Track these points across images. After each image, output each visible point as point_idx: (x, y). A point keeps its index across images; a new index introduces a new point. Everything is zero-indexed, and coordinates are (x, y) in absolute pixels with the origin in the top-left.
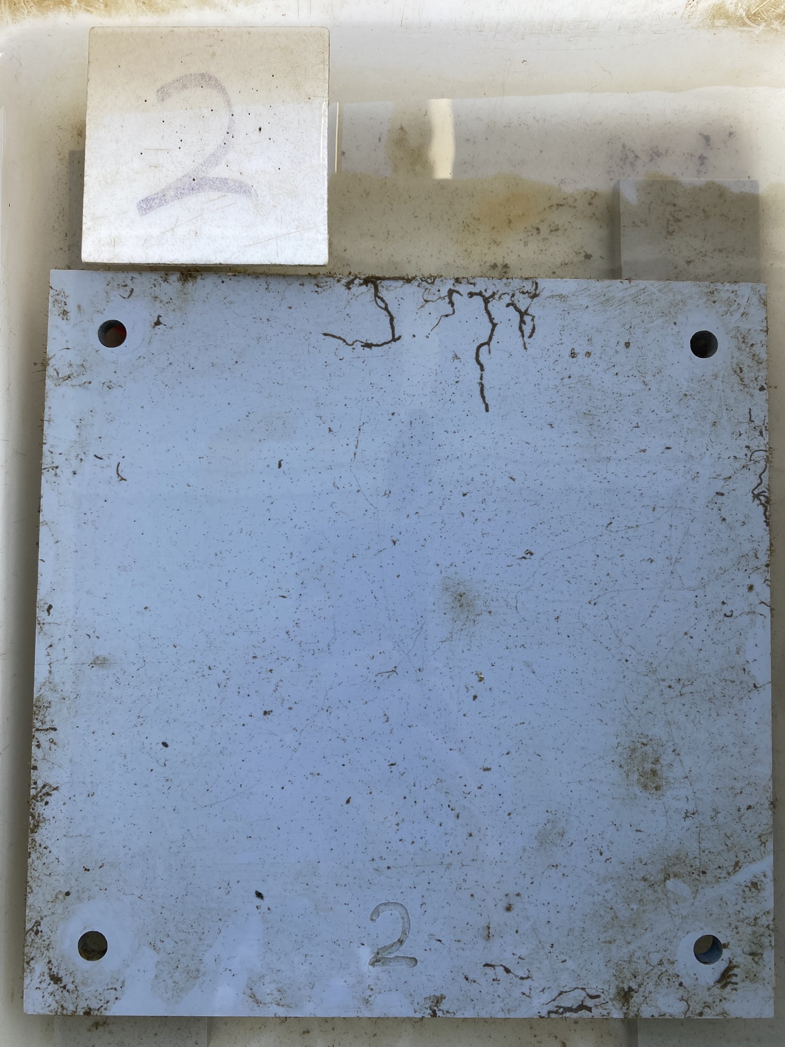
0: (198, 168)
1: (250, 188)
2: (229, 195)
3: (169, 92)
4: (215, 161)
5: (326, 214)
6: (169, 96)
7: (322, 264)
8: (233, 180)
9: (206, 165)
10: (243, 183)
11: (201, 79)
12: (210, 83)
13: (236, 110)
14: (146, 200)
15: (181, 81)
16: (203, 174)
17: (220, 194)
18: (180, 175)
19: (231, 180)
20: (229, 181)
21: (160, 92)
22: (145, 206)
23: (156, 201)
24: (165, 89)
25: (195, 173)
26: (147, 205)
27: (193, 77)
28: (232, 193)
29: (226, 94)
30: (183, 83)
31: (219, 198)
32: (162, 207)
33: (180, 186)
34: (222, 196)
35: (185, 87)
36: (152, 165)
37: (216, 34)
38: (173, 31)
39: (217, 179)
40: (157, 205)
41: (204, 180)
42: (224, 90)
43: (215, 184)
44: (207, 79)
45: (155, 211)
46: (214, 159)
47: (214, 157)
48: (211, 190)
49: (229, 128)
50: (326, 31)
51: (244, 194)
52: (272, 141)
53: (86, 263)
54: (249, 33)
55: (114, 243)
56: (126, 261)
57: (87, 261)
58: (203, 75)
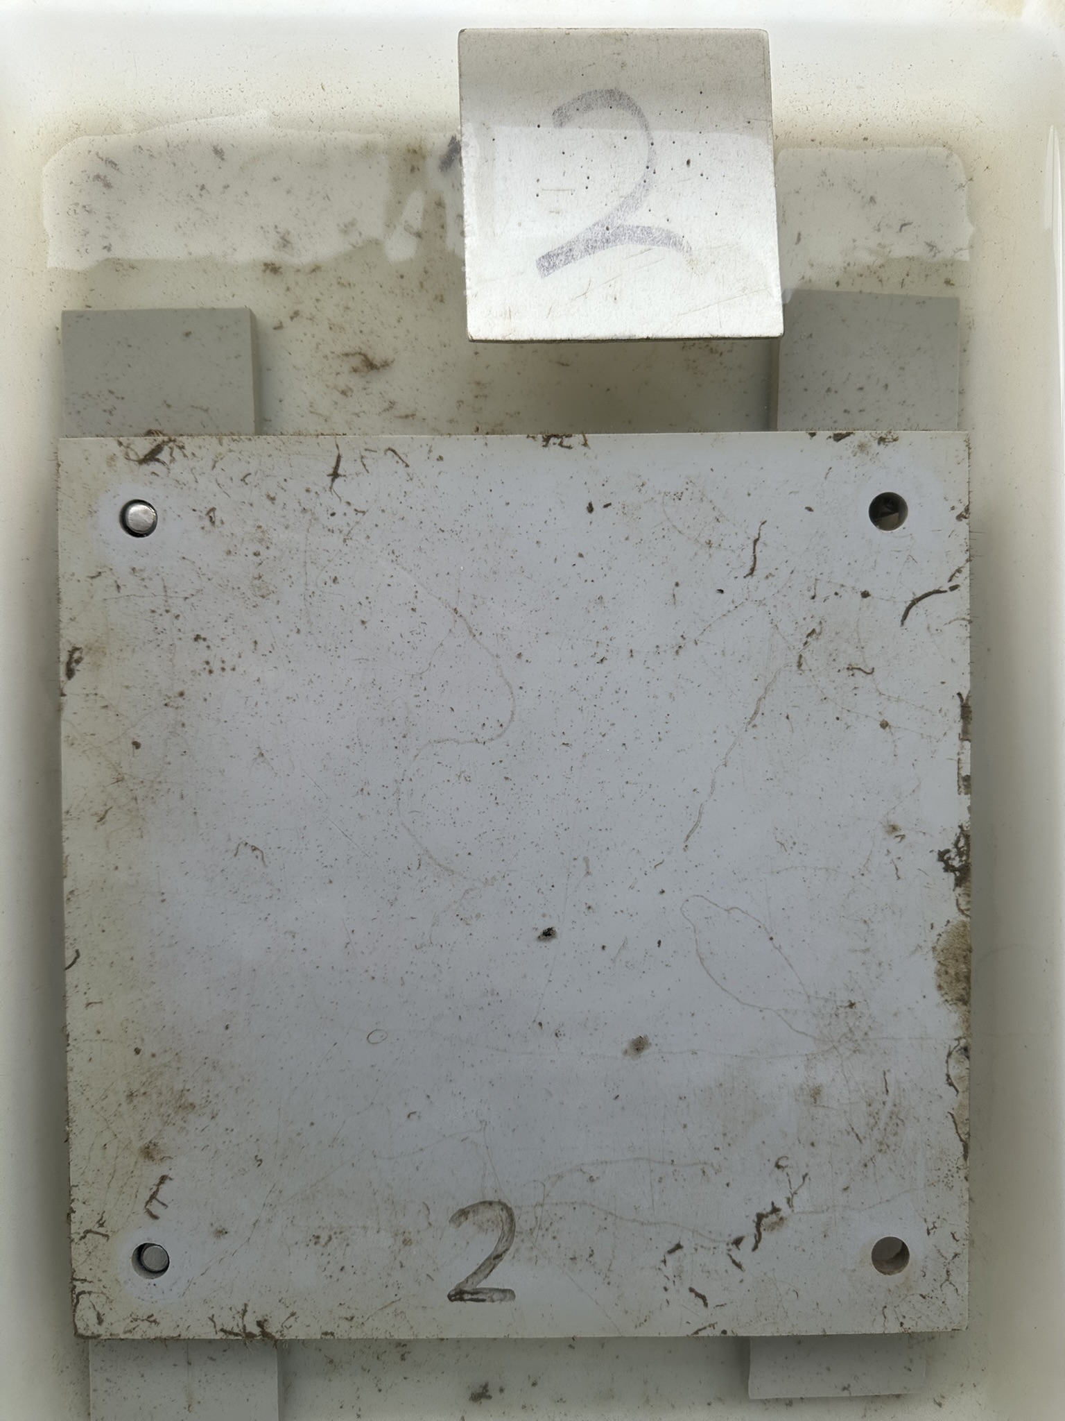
0: (612, 214)
1: (681, 240)
2: (655, 247)
3: (568, 114)
4: (634, 205)
5: (777, 272)
6: (569, 120)
7: (777, 334)
8: (659, 229)
9: (623, 209)
10: (672, 232)
11: (609, 98)
12: (621, 102)
13: (657, 137)
14: (548, 256)
15: (584, 100)
16: (620, 222)
17: (643, 247)
18: (590, 223)
19: (656, 229)
20: (654, 230)
21: (557, 114)
22: (546, 264)
23: (561, 257)
24: (564, 111)
25: (610, 220)
26: (549, 262)
27: (599, 95)
28: (659, 246)
29: (643, 116)
30: (586, 102)
31: (642, 253)
32: (569, 265)
33: (590, 238)
34: (646, 251)
35: (589, 107)
36: (552, 210)
37: (625, 38)
38: (569, 34)
39: (638, 227)
40: (562, 262)
41: (622, 229)
42: (640, 111)
43: (636, 235)
44: (618, 98)
45: (560, 270)
46: (630, 202)
47: (633, 199)
48: (630, 242)
49: (648, 162)
51: (674, 247)
52: (705, 176)
53: (473, 341)
54: (667, 37)
55: (509, 314)
56: (526, 337)
57: (474, 338)
58: (611, 92)
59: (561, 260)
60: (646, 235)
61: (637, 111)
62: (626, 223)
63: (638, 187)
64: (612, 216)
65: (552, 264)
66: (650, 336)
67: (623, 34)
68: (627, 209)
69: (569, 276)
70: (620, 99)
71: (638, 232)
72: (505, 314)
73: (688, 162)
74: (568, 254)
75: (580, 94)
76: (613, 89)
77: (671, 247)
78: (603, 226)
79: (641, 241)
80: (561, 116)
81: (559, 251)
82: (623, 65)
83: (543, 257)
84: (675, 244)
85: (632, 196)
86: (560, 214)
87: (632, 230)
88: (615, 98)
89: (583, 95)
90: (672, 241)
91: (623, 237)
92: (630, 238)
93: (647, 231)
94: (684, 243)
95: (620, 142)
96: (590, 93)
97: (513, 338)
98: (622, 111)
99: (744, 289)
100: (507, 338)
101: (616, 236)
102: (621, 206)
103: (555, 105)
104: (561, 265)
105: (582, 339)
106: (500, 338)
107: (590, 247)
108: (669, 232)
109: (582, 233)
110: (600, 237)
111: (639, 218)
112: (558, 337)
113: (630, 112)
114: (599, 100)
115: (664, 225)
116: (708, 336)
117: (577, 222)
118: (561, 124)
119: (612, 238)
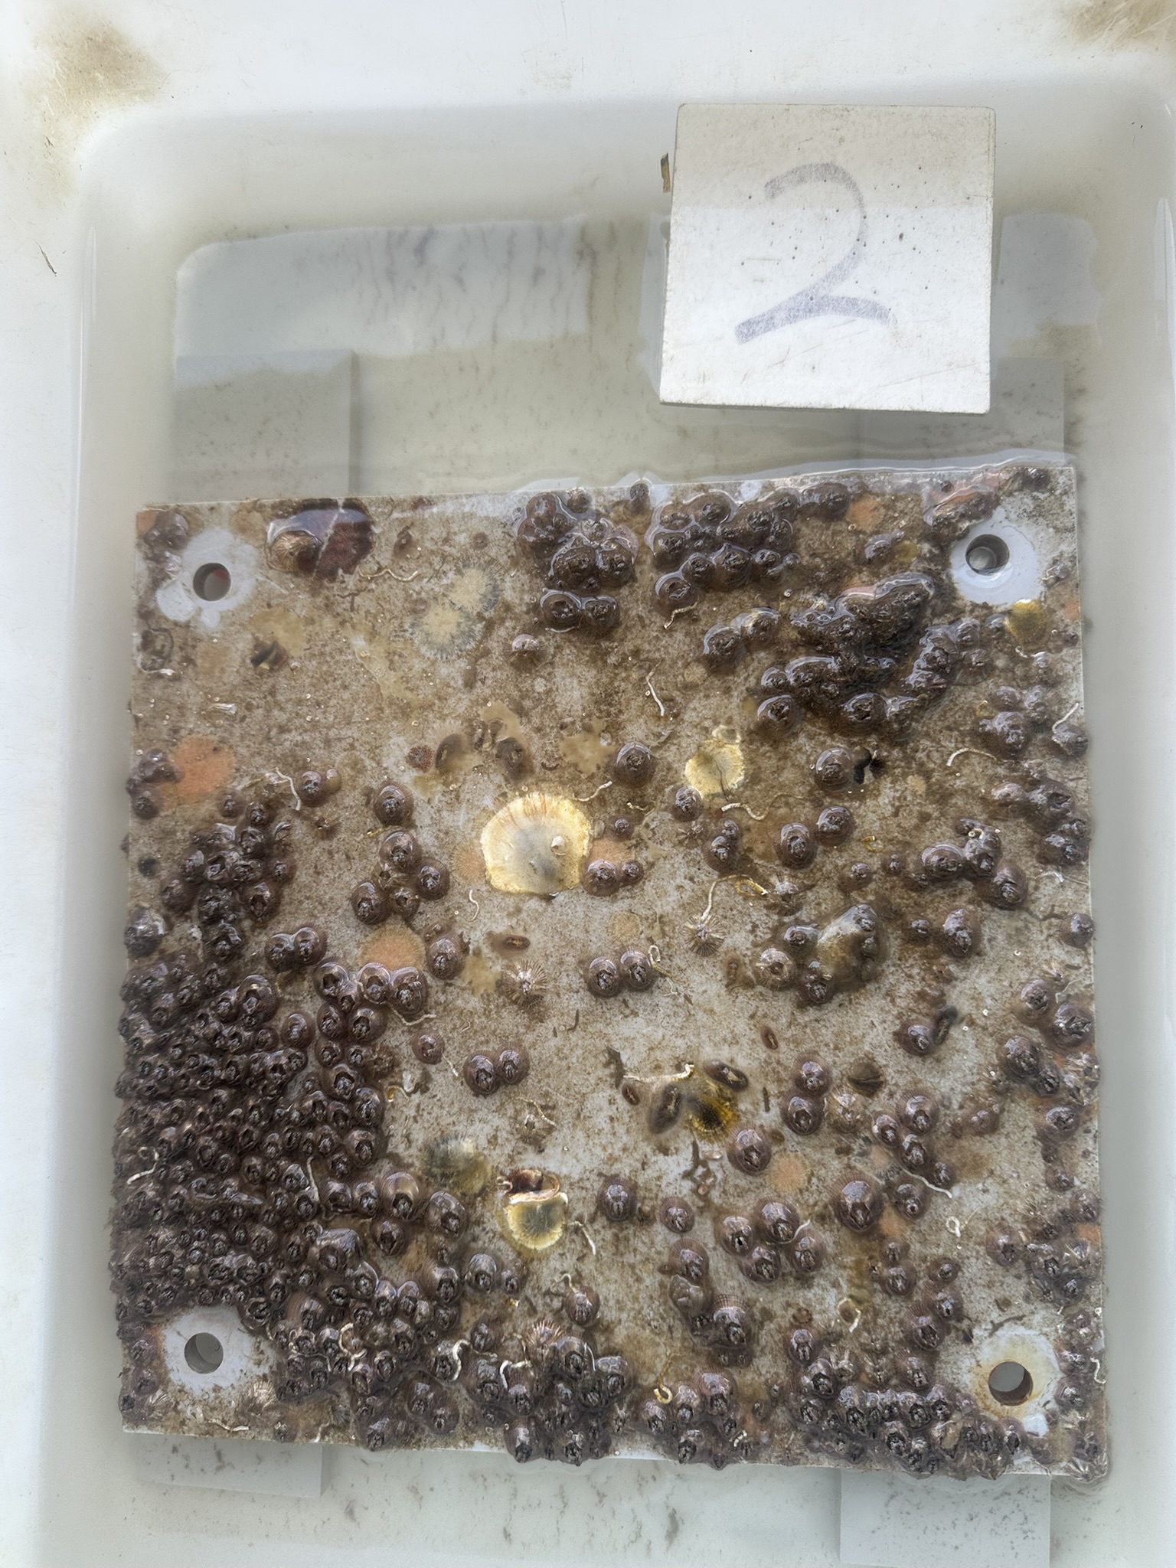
0: (818, 284)
1: (887, 312)
2: (859, 320)
3: (781, 186)
4: (841, 276)
5: (987, 348)
6: (781, 192)
7: (982, 411)
8: (864, 301)
9: (829, 280)
10: (878, 304)
11: (824, 172)
12: (836, 176)
13: (870, 211)
14: (748, 323)
15: (798, 173)
16: (824, 292)
17: (847, 318)
18: (793, 292)
19: (862, 301)
20: (859, 302)
21: (769, 186)
22: (746, 331)
23: (761, 325)
24: (777, 183)
25: (814, 290)
26: (748, 330)
27: (814, 169)
28: (863, 317)
29: (857, 190)
30: (800, 175)
31: (845, 323)
32: (768, 333)
33: (793, 307)
34: (849, 322)
35: (802, 180)
36: (756, 278)
37: (846, 113)
39: (843, 298)
40: (762, 330)
41: (826, 300)
42: (855, 185)
43: (840, 306)
44: (833, 172)
45: (759, 337)
46: (839, 273)
47: (841, 271)
48: (834, 313)
49: (861, 233)
50: (992, 113)
51: (879, 319)
52: (917, 251)
53: (664, 403)
55: (703, 378)
56: (718, 402)
57: (667, 401)
58: (827, 166)
59: (761, 328)
60: (850, 307)
61: (853, 185)
62: (831, 294)
63: (846, 259)
64: (817, 286)
65: (751, 330)
66: (847, 406)
67: (844, 111)
68: (833, 280)
69: (769, 342)
70: (835, 173)
71: (843, 303)
72: (699, 378)
73: (901, 236)
74: (769, 322)
75: (795, 167)
76: (829, 163)
77: (875, 318)
78: (807, 295)
79: (844, 312)
80: (774, 188)
81: (760, 319)
82: (842, 140)
83: (743, 324)
84: (881, 317)
85: (839, 267)
86: (764, 283)
87: (837, 301)
88: (829, 171)
89: (798, 169)
90: (877, 312)
91: (827, 308)
92: (834, 309)
93: (853, 302)
94: (890, 315)
95: (830, 212)
96: (805, 167)
97: (705, 402)
98: (836, 185)
99: (950, 365)
100: (699, 402)
101: (820, 306)
102: (827, 277)
103: (768, 178)
104: (760, 333)
105: (776, 406)
106: (692, 402)
107: (792, 316)
108: (875, 304)
109: (785, 302)
110: (803, 307)
111: (845, 289)
112: (751, 403)
113: (845, 185)
114: (813, 173)
115: (870, 297)
116: (908, 409)
117: (780, 291)
118: (773, 196)
119: (816, 308)
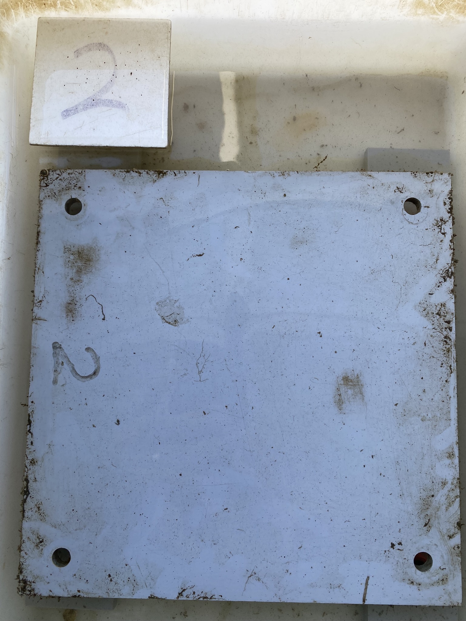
1: (125, 105)
2: (113, 109)
3: (81, 52)
4: (106, 90)
5: (166, 120)
6: (81, 55)
7: (164, 146)
11: (99, 46)
13: (118, 63)
14: (67, 111)
16: (99, 98)
17: (109, 108)
18: (86, 98)
19: (115, 101)
20: (113, 101)
22: (65, 114)
23: (72, 111)
24: (79, 51)
25: (95, 97)
27: (95, 45)
28: (115, 108)
29: (113, 54)
30: (89, 48)
31: (107, 110)
32: (75, 115)
33: (86, 104)
34: (109, 110)
35: (90, 50)
36: (70, 92)
38: (84, 20)
39: (106, 100)
41: (99, 100)
43: (105, 103)
45: (71, 117)
49: (114, 73)
50: (169, 22)
51: (122, 109)
52: (138, 80)
53: (31, 145)
54: (126, 22)
56: (54, 144)
57: (32, 143)
58: (100, 44)
59: (72, 113)
60: (110, 103)
61: (111, 52)
62: (101, 98)
63: (108, 83)
64: (96, 95)
65: (68, 114)
66: (108, 145)
67: (108, 21)
68: (103, 92)
69: (75, 119)
70: (104, 47)
71: (107, 102)
72: (46, 134)
73: (131, 74)
74: (75, 110)
75: (87, 44)
76: (101, 42)
77: (120, 108)
78: (91, 99)
79: (107, 106)
80: (78, 53)
81: (72, 109)
82: (107, 33)
83: (64, 111)
84: (122, 107)
85: (105, 87)
86: (74, 93)
87: (104, 101)
88: (101, 46)
89: (88, 45)
90: (121, 105)
91: (100, 104)
92: (103, 105)
93: (111, 102)
94: (126, 107)
95: (102, 64)
96: (91, 44)
97: (48, 144)
98: (104, 52)
99: (151, 127)
100: (45, 144)
101: (97, 103)
102: (100, 91)
103: (75, 49)
104: (71, 114)
105: (78, 145)
106: (43, 144)
107: (85, 107)
108: (120, 102)
109: (82, 102)
110: (90, 103)
111: (107, 96)
112: (68, 144)
113: (107, 52)
114: (95, 47)
115: (118, 99)
116: (133, 146)
117: (80, 97)
118: (77, 57)
119: (95, 104)
